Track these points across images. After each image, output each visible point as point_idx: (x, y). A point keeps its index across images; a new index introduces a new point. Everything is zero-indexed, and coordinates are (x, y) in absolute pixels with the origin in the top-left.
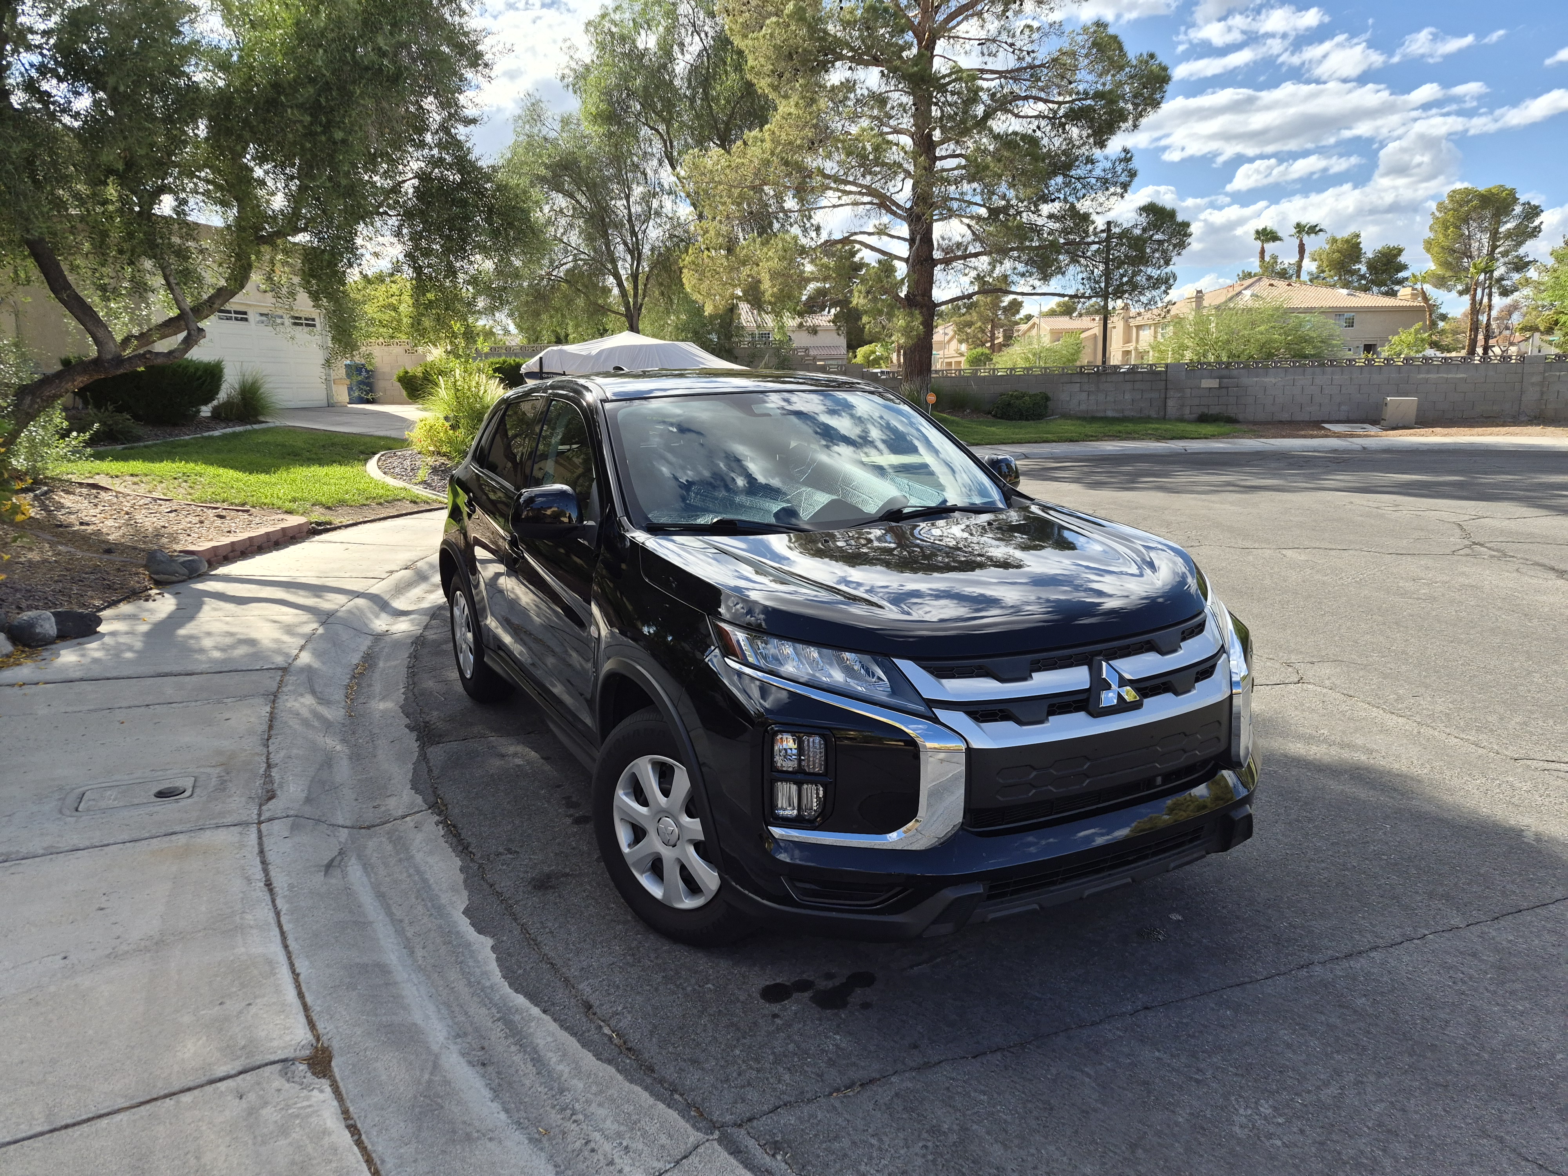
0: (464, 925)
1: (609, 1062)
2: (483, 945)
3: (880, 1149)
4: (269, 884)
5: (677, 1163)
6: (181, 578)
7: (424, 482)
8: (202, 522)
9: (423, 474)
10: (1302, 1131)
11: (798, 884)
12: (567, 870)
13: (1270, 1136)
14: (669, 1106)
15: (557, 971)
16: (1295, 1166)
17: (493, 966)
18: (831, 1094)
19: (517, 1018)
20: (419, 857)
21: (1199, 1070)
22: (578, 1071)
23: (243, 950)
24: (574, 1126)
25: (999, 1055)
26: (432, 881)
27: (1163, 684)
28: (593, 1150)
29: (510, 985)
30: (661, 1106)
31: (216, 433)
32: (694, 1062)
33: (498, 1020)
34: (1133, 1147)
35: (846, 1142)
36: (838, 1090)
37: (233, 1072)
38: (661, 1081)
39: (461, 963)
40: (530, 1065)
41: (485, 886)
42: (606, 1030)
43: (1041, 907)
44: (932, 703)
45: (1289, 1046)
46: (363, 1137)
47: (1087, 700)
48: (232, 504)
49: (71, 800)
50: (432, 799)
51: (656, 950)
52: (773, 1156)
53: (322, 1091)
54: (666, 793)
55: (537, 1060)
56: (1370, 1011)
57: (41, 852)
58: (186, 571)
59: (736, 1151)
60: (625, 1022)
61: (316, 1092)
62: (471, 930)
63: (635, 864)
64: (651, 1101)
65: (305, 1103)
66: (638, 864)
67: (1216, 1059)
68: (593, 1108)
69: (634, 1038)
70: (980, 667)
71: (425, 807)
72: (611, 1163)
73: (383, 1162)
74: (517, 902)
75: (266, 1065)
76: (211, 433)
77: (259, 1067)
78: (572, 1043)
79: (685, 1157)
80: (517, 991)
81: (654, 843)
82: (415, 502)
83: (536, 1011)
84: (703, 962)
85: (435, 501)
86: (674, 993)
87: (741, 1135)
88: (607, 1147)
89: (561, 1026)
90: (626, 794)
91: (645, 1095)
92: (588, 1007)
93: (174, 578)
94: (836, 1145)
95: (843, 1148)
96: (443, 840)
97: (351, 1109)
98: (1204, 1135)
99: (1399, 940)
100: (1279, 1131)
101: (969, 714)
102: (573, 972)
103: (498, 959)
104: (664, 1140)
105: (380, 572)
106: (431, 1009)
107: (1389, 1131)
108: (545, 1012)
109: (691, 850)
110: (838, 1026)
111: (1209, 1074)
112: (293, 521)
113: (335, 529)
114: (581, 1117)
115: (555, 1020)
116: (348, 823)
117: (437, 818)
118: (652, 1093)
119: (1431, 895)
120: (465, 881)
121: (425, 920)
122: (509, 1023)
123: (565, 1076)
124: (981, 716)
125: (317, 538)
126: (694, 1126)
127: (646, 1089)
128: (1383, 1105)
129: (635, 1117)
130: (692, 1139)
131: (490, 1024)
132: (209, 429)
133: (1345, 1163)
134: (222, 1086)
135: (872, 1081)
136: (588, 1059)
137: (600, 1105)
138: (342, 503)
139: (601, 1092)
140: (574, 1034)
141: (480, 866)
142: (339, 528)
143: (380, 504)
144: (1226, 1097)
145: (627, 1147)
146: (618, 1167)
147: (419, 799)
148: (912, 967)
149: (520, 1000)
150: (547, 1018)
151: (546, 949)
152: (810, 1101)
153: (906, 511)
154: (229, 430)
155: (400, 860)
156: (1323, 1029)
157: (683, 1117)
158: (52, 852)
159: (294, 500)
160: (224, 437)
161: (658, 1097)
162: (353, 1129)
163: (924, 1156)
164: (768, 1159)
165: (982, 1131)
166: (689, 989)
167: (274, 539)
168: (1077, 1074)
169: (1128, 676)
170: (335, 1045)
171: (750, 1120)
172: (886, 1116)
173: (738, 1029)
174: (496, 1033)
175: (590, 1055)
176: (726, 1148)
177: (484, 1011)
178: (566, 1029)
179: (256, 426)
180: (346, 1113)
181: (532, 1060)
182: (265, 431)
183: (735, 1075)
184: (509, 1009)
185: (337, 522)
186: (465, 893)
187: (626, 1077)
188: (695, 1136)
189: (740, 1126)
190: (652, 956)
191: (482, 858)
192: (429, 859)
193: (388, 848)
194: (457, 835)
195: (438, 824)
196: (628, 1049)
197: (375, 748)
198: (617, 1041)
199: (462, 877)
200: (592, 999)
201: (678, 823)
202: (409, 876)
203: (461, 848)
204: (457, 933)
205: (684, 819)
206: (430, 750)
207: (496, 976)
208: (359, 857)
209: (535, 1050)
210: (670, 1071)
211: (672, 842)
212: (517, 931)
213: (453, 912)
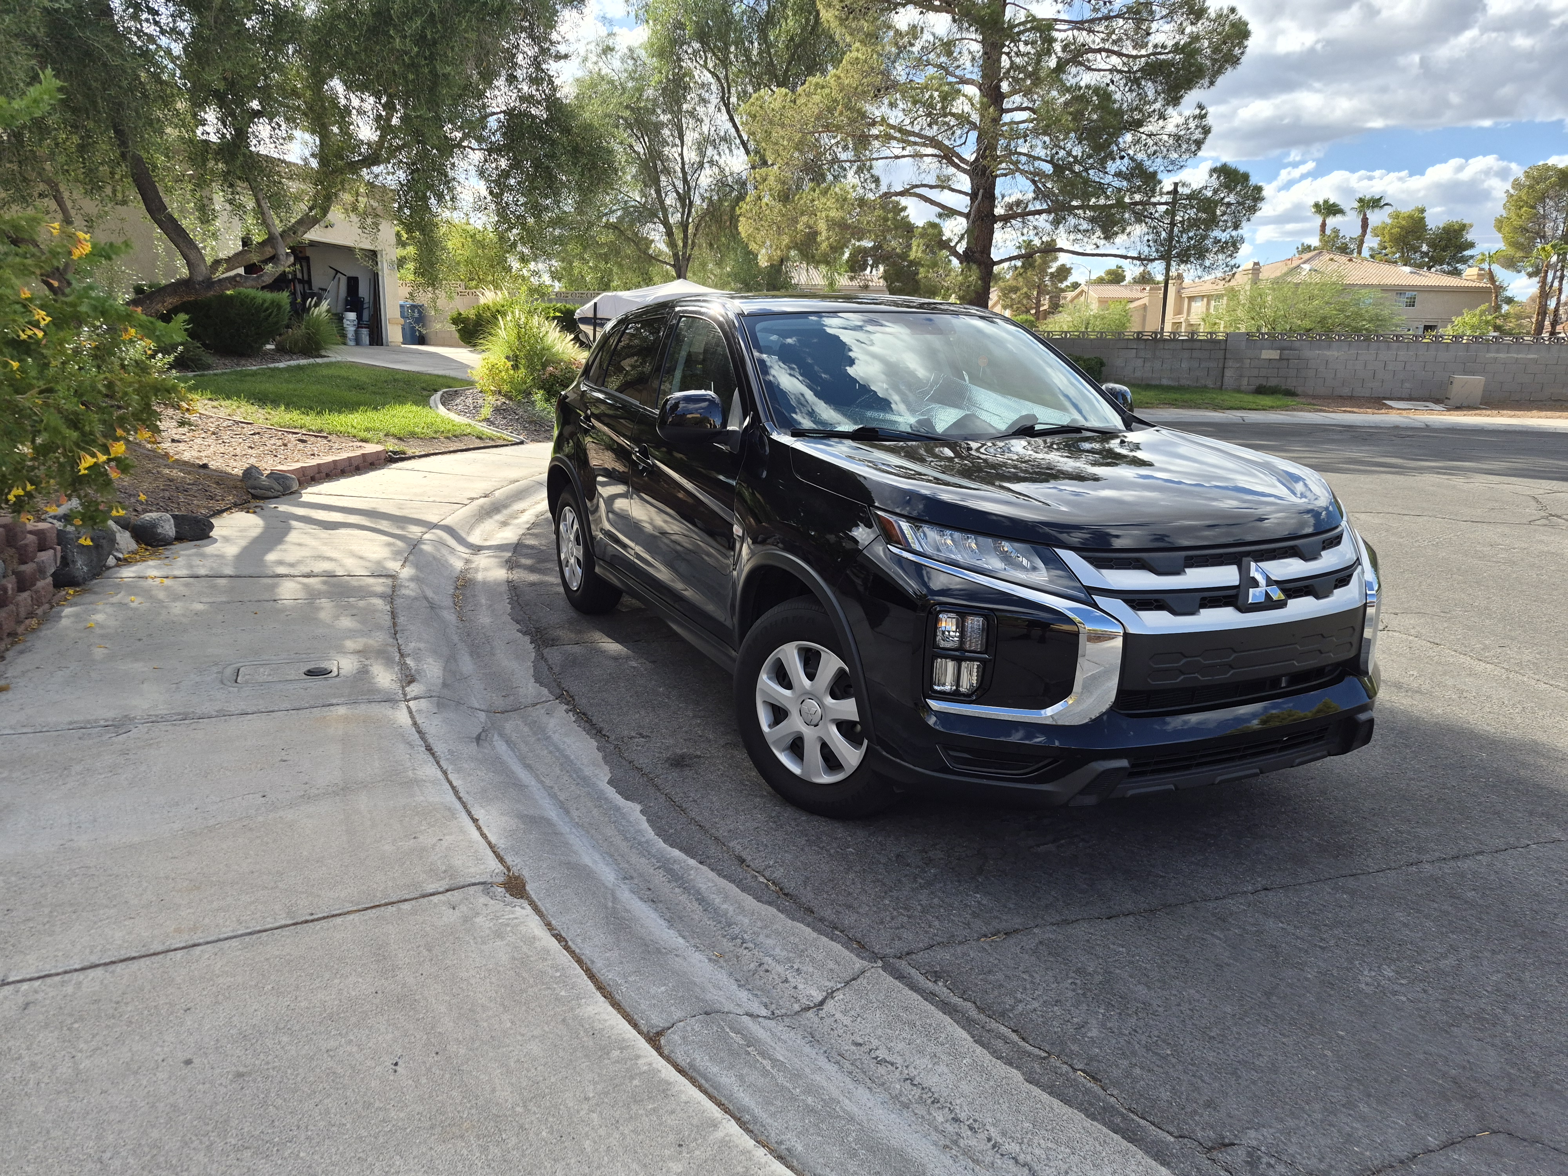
0: (611, 792)
1: (770, 903)
2: (633, 810)
3: (1032, 982)
4: (429, 749)
5: (847, 983)
6: (276, 494)
7: (487, 420)
8: (285, 445)
9: (486, 412)
10: (1425, 991)
11: (951, 753)
12: (699, 753)
13: (1395, 993)
14: (832, 939)
15: (706, 832)
16: (1422, 1017)
17: (645, 825)
18: (979, 939)
19: (676, 867)
20: (556, 737)
21: (1322, 939)
22: (741, 909)
23: (422, 798)
24: (745, 952)
25: (1131, 918)
26: (572, 757)
27: (1306, 587)
28: (767, 971)
29: (664, 842)
30: (824, 939)
31: (281, 365)
32: (849, 907)
33: (659, 868)
34: (1268, 994)
35: (1000, 976)
36: (985, 936)
37: (441, 890)
38: (822, 920)
39: (614, 822)
40: (696, 904)
41: (624, 763)
42: (762, 879)
43: (1177, 788)
44: (1091, 590)
45: (1406, 925)
46: (570, 943)
47: (1236, 596)
48: (310, 430)
49: (229, 671)
50: (558, 691)
51: (795, 819)
52: (935, 982)
53: (523, 908)
54: (811, 676)
55: (701, 900)
56: (1481, 902)
57: (214, 713)
58: (281, 489)
59: (900, 976)
60: (778, 874)
61: (517, 908)
62: (619, 797)
63: (774, 743)
64: (815, 935)
65: (511, 916)
66: (776, 743)
67: (1337, 932)
68: (761, 938)
69: (790, 886)
70: (1137, 560)
71: (552, 697)
72: (786, 981)
73: (593, 962)
74: (657, 776)
75: (469, 885)
76: (277, 365)
77: (463, 887)
78: (733, 889)
79: (854, 979)
80: (671, 846)
81: (795, 723)
82: (480, 438)
83: (692, 862)
84: (840, 831)
85: (499, 438)
86: (819, 853)
87: (903, 964)
88: (780, 969)
89: (719, 875)
90: (770, 679)
91: (808, 930)
92: (742, 861)
93: (270, 494)
94: (991, 977)
95: (998, 980)
96: (575, 725)
97: (553, 922)
98: (1332, 989)
99: (1503, 847)
100: (1403, 989)
101: (1125, 601)
102: (722, 833)
103: (648, 821)
104: (831, 965)
105: (462, 497)
106: (597, 857)
107: (1508, 996)
108: (701, 863)
109: (834, 729)
110: (977, 887)
111: (1332, 943)
112: (371, 448)
113: (410, 458)
114: (751, 945)
115: (712, 870)
116: (483, 707)
117: (566, 707)
118: (814, 929)
119: (1531, 814)
120: (604, 758)
121: (573, 787)
122: (670, 871)
123: (731, 913)
124: (1138, 604)
125: (394, 465)
126: (858, 956)
127: (808, 925)
128: (1500, 975)
129: (801, 947)
130: (857, 965)
131: (651, 871)
132: (274, 361)
133: (1468, 1017)
134: (435, 899)
135: (1016, 931)
136: (749, 901)
137: (767, 936)
138: (413, 435)
139: (766, 927)
140: (733, 881)
141: (616, 746)
142: (413, 457)
143: (448, 438)
144: (1350, 961)
145: (798, 970)
146: (793, 985)
147: (545, 691)
148: (1038, 846)
149: (676, 853)
150: (704, 868)
151: (693, 814)
152: (960, 943)
153: (1037, 427)
154: (293, 363)
155: (539, 739)
156: (1436, 914)
157: (847, 948)
158: (223, 714)
159: (367, 430)
160: (289, 369)
161: (820, 932)
162: (559, 937)
163: (1074, 990)
164: (930, 984)
165: (1125, 975)
166: (832, 851)
167: (355, 463)
168: (1205, 936)
169: (1274, 578)
170: (526, 874)
171: (908, 954)
172: (1033, 958)
173: (884, 884)
174: (659, 879)
175: (750, 898)
176: (891, 974)
177: (643, 860)
178: (724, 877)
179: (319, 360)
180: (548, 925)
181: (697, 900)
182: (329, 365)
183: (888, 919)
184: (668, 860)
185: (410, 452)
186: (607, 768)
187: (788, 916)
188: (859, 964)
189: (900, 958)
190: (793, 823)
191: (616, 739)
192: (565, 739)
193: (526, 729)
194: (589, 721)
195: (567, 711)
196: (786, 895)
197: (492, 648)
198: (773, 888)
199: (600, 755)
200: (744, 855)
201: (821, 704)
202: (551, 752)
203: (594, 732)
204: (606, 799)
205: (829, 701)
206: (546, 651)
207: (650, 833)
208: (501, 735)
209: (698, 892)
210: (828, 913)
211: (815, 722)
212: (662, 799)
213: (598, 782)
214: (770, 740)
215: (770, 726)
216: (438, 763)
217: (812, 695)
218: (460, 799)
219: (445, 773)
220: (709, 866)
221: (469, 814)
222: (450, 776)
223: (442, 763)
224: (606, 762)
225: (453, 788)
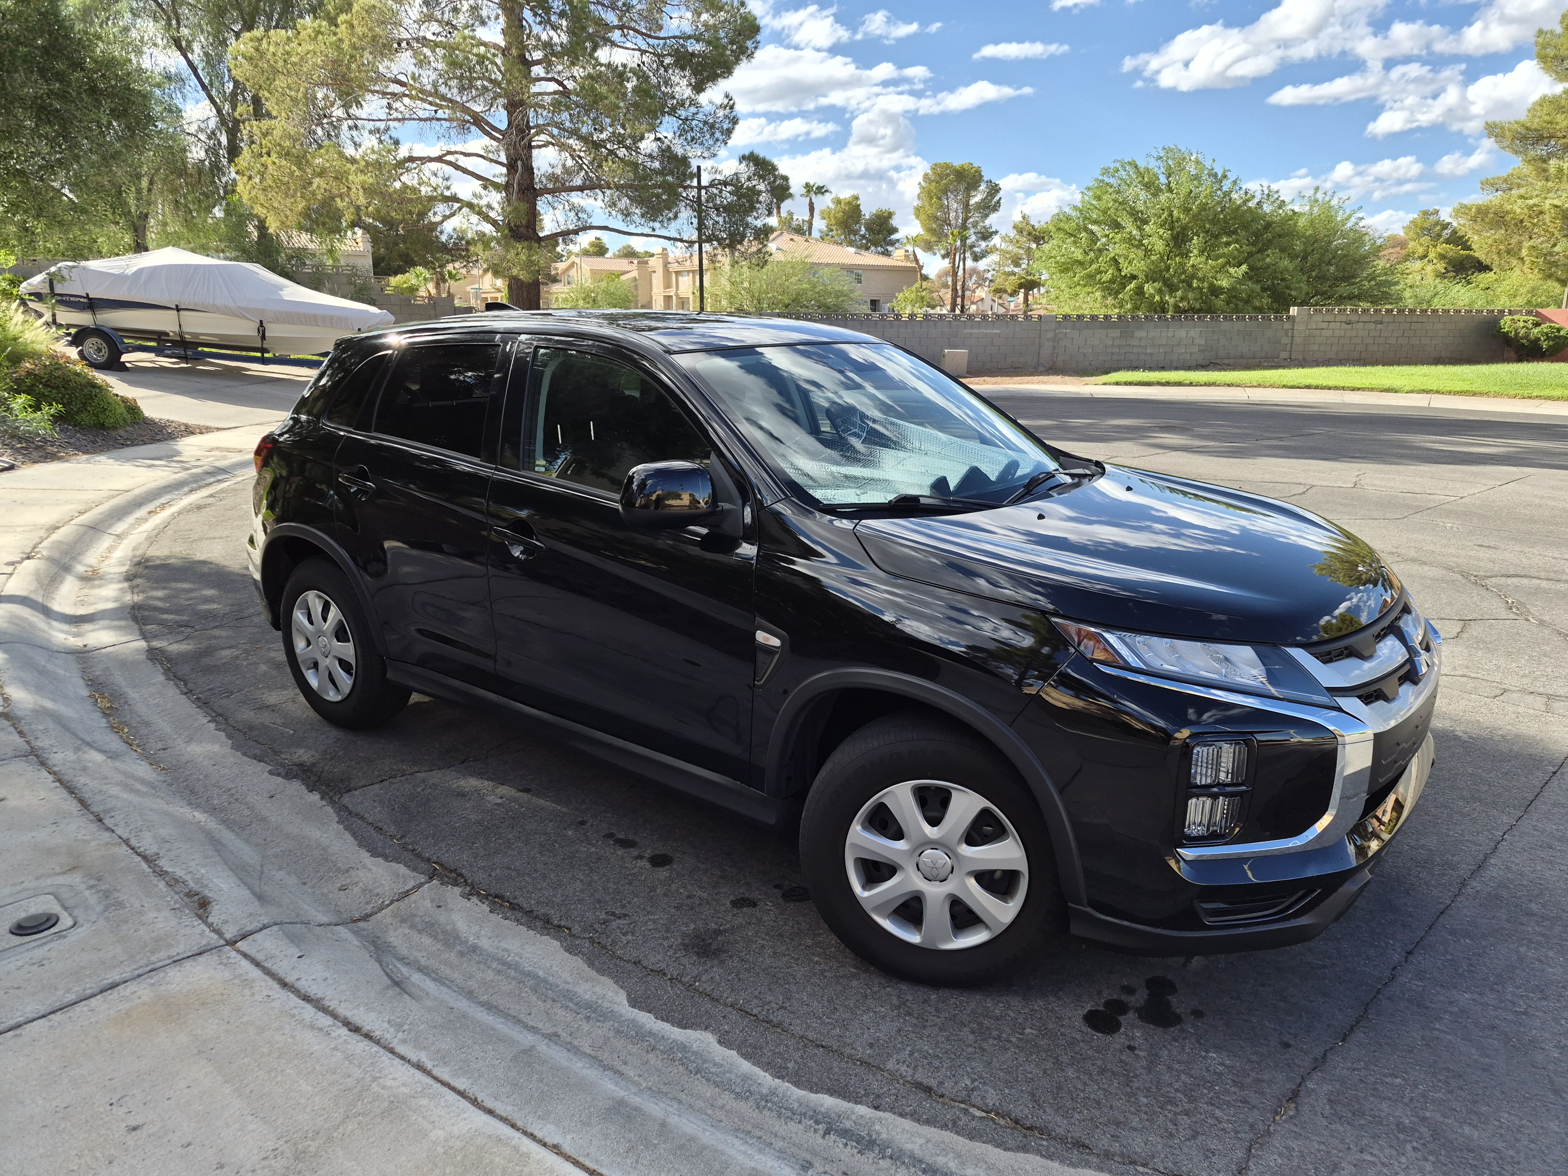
0: (647, 1020)
1: (1024, 1149)
2: (708, 1042)
12: (713, 926)
15: (839, 1054)
17: (746, 1066)
18: (1276, 1120)
19: (848, 1124)
20: (485, 943)
25: (1360, 1033)
26: (541, 973)
29: (796, 1085)
32: (1117, 1123)
33: (827, 1132)
36: (1277, 1112)
38: (1108, 1155)
39: (698, 1071)
41: (628, 966)
42: (977, 1112)
47: (1410, 669)
50: (423, 866)
54: (934, 821)
60: (992, 1098)
62: (667, 1026)
63: (875, 908)
66: (879, 908)
67: (1511, 988)
69: (1023, 1113)
71: (422, 878)
74: (695, 979)
78: (956, 1140)
80: (811, 1090)
81: (909, 880)
83: (862, 1110)
86: (1003, 1048)
89: (918, 1121)
90: (864, 827)
92: (928, 1090)
96: (493, 916)
99: (1492, 844)
101: (1359, 697)
102: (862, 1051)
103: (746, 1056)
108: (876, 1108)
109: (972, 882)
110: (1199, 1042)
115: (902, 1115)
116: (334, 919)
117: (457, 889)
120: (591, 964)
121: (586, 1027)
122: (844, 1133)
124: (1367, 698)
131: (821, 1141)
135: (1294, 1093)
136: (992, 1153)
140: (944, 1127)
141: (592, 941)
147: (402, 869)
149: (828, 1101)
150: (888, 1116)
151: (797, 1030)
152: (1268, 1134)
155: (463, 954)
156: (1541, 939)
163: (1426, 1159)
165: (1438, 1117)
166: (1014, 1040)
168: (1436, 1033)
172: (1347, 1127)
173: (1114, 1073)
174: (843, 1151)
175: (990, 1147)
177: (793, 1126)
178: (928, 1122)
183: (1171, 1126)
184: (828, 1115)
186: (608, 981)
187: (1062, 1163)
190: (930, 1009)
191: (584, 930)
192: (504, 945)
193: (426, 940)
194: (514, 907)
195: (467, 896)
196: (1030, 1128)
197: (251, 808)
198: (1002, 1122)
199: (578, 962)
200: (919, 1076)
201: (951, 853)
202: (499, 972)
203: (539, 924)
204: (651, 1033)
205: (966, 850)
206: (346, 799)
207: (766, 1080)
208: (402, 959)
209: (912, 1156)
210: (1104, 1142)
211: (942, 877)
212: (734, 1016)
213: (616, 1008)
214: (867, 907)
215: (864, 888)
216: (392, 1051)
217: (935, 844)
218: (490, 1112)
219: (419, 1067)
220: (892, 1110)
221: (532, 1137)
222: (435, 1072)
223: (401, 1049)
224: (601, 971)
225: (462, 1094)
